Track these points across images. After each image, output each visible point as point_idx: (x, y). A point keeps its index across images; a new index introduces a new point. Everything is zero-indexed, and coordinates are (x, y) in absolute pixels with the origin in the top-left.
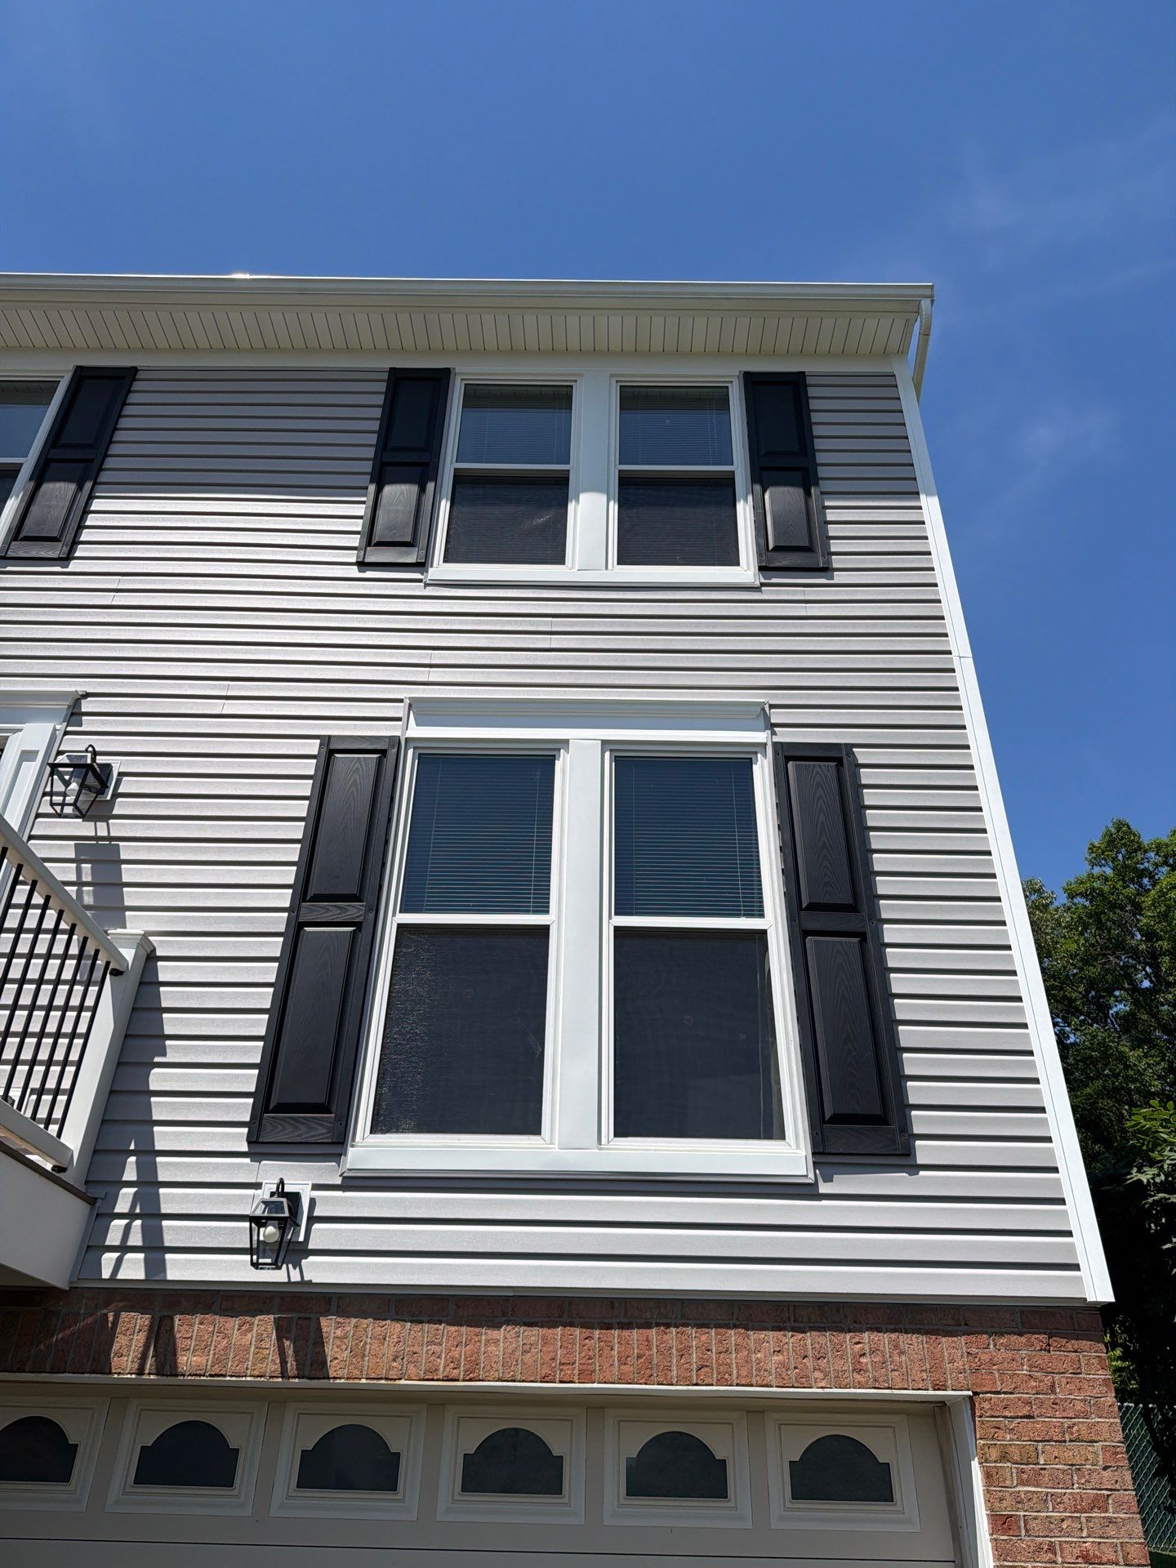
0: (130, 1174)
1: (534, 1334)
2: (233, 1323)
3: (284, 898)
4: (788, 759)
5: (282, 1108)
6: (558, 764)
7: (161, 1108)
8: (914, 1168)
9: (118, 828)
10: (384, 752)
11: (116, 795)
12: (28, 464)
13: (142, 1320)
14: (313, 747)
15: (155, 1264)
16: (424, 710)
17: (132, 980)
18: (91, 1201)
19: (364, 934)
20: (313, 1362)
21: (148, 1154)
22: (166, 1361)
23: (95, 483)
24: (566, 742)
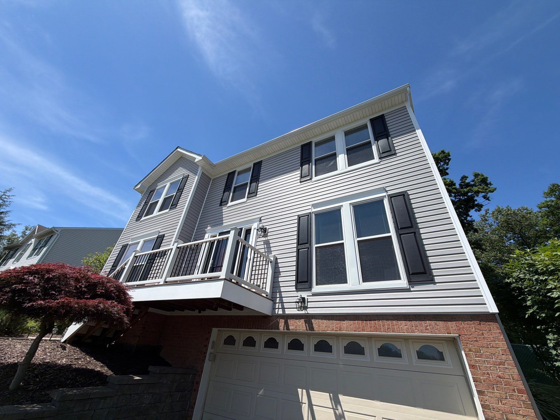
0: (278, 296)
1: (352, 322)
2: (297, 321)
3: (295, 245)
4: (391, 197)
5: (300, 282)
6: (341, 210)
7: (281, 284)
8: (435, 283)
9: (269, 238)
10: (309, 215)
11: (268, 232)
12: (249, 181)
13: (283, 321)
14: (296, 217)
15: (284, 311)
16: (314, 206)
17: (274, 263)
18: (273, 301)
19: (310, 249)
20: (312, 328)
21: (280, 292)
22: (288, 328)
23: (259, 181)
24: (342, 206)
